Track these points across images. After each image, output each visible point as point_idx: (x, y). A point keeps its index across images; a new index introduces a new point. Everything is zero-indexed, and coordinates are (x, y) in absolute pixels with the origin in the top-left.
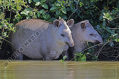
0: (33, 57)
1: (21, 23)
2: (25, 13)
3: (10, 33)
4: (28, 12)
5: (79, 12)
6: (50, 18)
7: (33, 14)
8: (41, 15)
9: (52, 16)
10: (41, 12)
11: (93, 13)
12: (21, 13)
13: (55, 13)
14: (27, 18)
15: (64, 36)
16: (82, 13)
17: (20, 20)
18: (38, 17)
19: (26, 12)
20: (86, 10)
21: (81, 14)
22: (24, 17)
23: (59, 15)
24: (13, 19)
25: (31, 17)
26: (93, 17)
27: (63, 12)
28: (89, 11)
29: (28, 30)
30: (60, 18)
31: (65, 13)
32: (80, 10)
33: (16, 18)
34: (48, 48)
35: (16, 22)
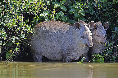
0: (53, 59)
1: (40, 25)
3: (28, 35)
4: (47, 14)
5: (97, 14)
6: (69, 20)
7: (52, 16)
8: (60, 17)
9: (70, 18)
10: (60, 14)
11: (111, 15)
12: (40, 15)
13: (73, 15)
14: (46, 20)
15: (84, 38)
17: (39, 23)
18: (56, 19)
19: (45, 14)
20: (104, 12)
21: (99, 16)
22: (43, 19)
23: (78, 17)
24: (32, 21)
25: (50, 19)
27: (81, 14)
28: (107, 14)
29: (49, 32)
30: (78, 20)
31: (83, 15)
32: (99, 12)
33: (35, 20)
34: (68, 50)
35: (35, 24)
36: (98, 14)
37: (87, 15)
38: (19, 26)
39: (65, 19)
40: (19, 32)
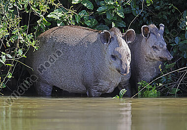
2: (54, 17)
3: (28, 51)
4: (60, 14)
5: (145, 14)
6: (96, 25)
7: (69, 18)
8: (82, 19)
9: (99, 22)
10: (82, 15)
11: (168, 16)
12: (49, 16)
13: (105, 16)
14: (59, 25)
16: (150, 16)
17: (46, 29)
18: (76, 22)
19: (56, 15)
20: (157, 12)
21: (148, 18)
22: (53, 23)
23: (112, 20)
24: (35, 26)
25: (65, 23)
26: (168, 23)
27: (119, 14)
28: (162, 14)
29: (64, 44)
30: (113, 25)
31: (122, 16)
32: (147, 11)
33: (40, 25)
35: (40, 31)
36: (147, 15)
37: (128, 16)
38: (12, 35)
39: (91, 23)
40: (13, 45)
